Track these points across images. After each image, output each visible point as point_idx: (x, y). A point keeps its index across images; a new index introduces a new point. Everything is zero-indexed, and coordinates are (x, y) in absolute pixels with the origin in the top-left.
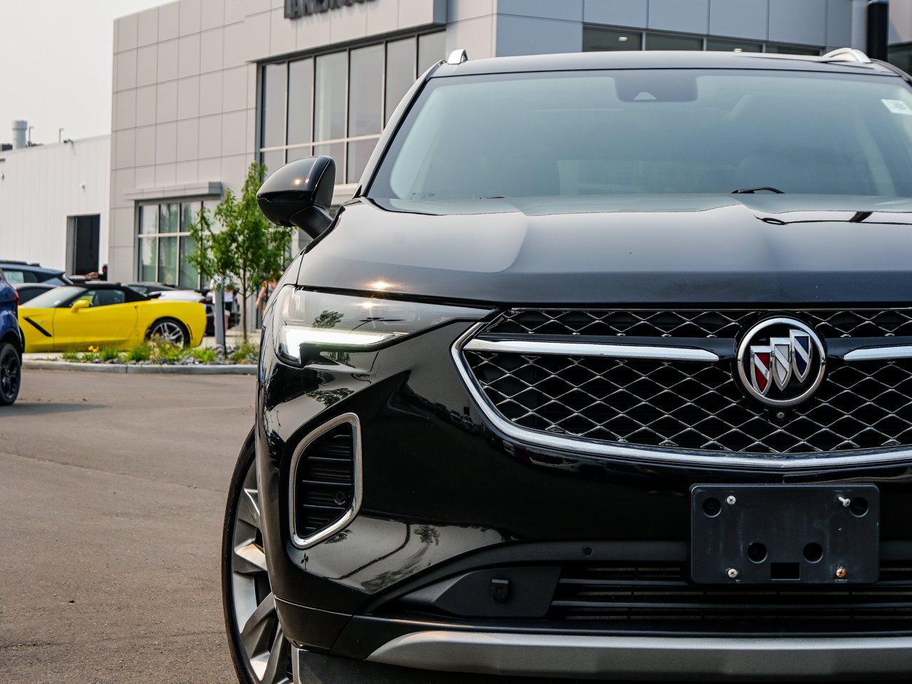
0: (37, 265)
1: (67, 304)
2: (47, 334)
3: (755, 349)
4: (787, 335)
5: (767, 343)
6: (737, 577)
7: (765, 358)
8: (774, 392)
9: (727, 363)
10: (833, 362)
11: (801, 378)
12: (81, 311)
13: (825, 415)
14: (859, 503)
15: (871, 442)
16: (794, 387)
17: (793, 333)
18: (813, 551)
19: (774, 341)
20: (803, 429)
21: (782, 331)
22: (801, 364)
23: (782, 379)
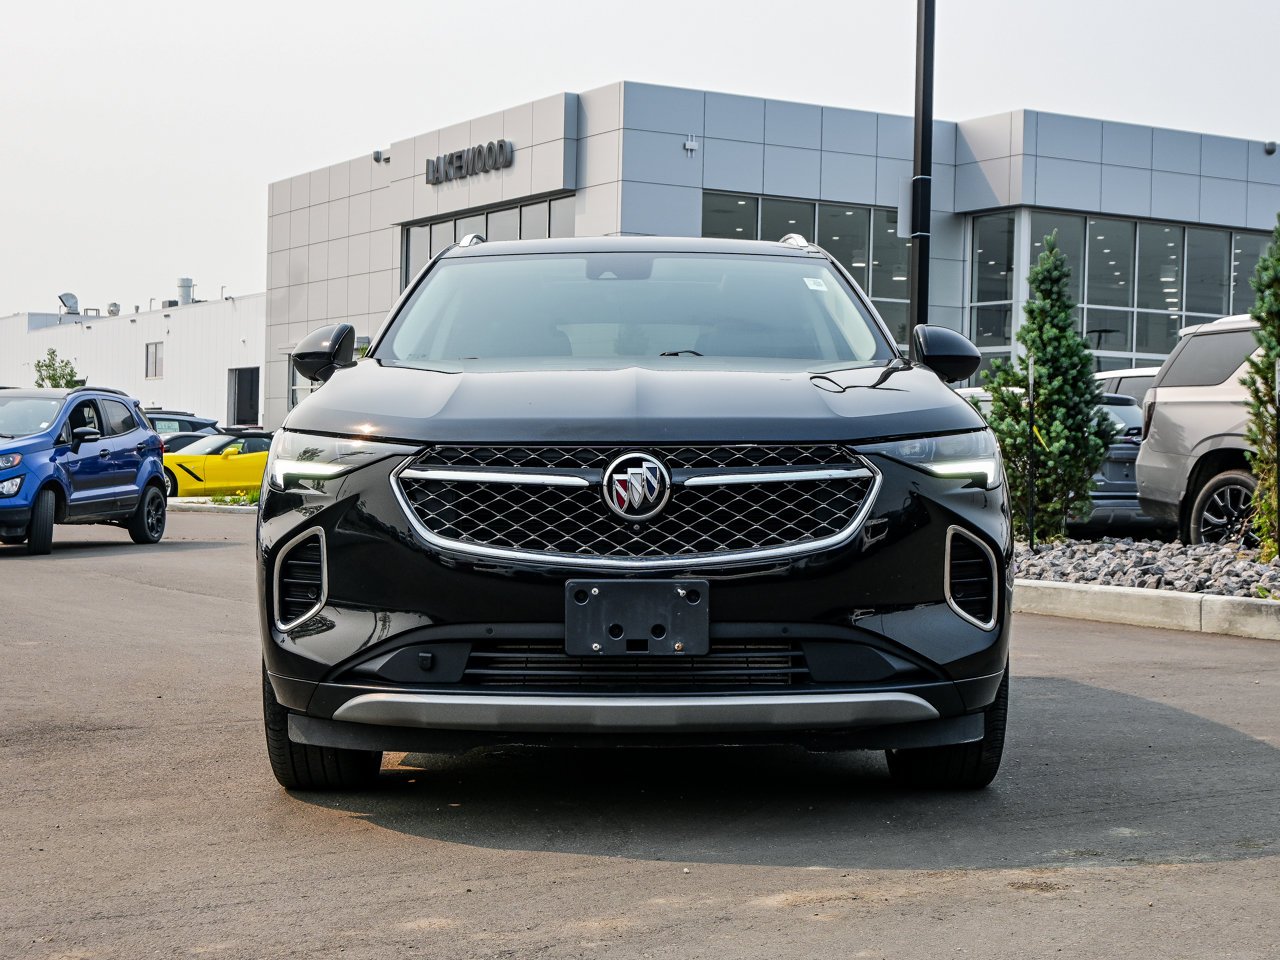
0: (192, 415)
1: (217, 451)
2: (199, 479)
3: (616, 477)
4: (641, 466)
5: (626, 473)
6: (600, 650)
7: (624, 483)
8: (631, 509)
9: (596, 487)
10: (677, 488)
11: (651, 499)
12: (230, 457)
13: (671, 528)
14: (693, 594)
15: (706, 548)
16: (646, 506)
17: (645, 464)
18: (658, 630)
19: (630, 470)
20: (654, 538)
21: (637, 463)
22: (651, 488)
23: (637, 500)
